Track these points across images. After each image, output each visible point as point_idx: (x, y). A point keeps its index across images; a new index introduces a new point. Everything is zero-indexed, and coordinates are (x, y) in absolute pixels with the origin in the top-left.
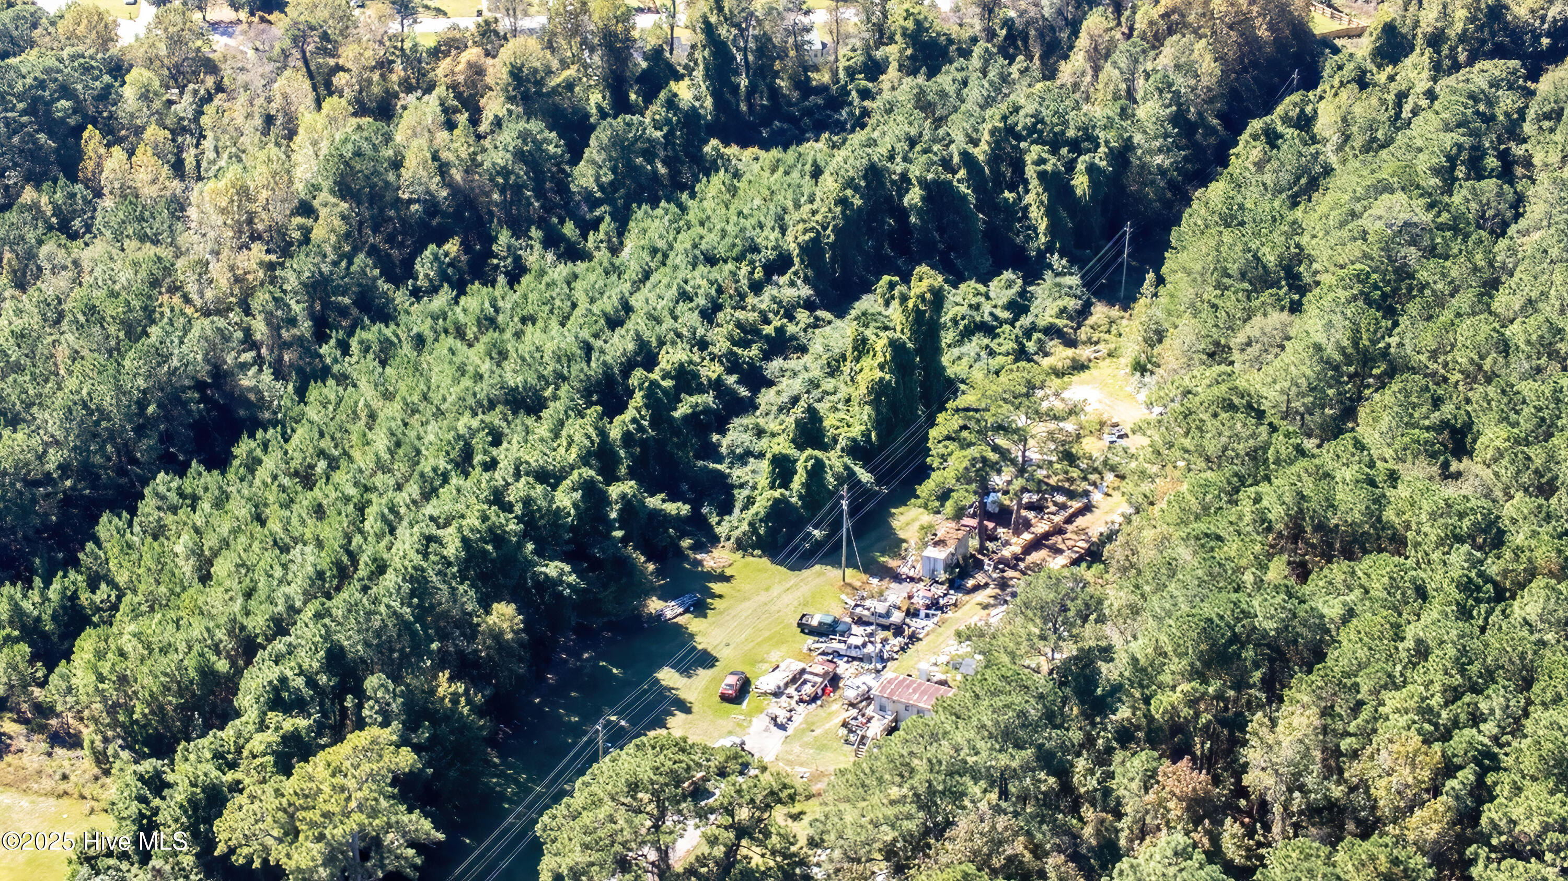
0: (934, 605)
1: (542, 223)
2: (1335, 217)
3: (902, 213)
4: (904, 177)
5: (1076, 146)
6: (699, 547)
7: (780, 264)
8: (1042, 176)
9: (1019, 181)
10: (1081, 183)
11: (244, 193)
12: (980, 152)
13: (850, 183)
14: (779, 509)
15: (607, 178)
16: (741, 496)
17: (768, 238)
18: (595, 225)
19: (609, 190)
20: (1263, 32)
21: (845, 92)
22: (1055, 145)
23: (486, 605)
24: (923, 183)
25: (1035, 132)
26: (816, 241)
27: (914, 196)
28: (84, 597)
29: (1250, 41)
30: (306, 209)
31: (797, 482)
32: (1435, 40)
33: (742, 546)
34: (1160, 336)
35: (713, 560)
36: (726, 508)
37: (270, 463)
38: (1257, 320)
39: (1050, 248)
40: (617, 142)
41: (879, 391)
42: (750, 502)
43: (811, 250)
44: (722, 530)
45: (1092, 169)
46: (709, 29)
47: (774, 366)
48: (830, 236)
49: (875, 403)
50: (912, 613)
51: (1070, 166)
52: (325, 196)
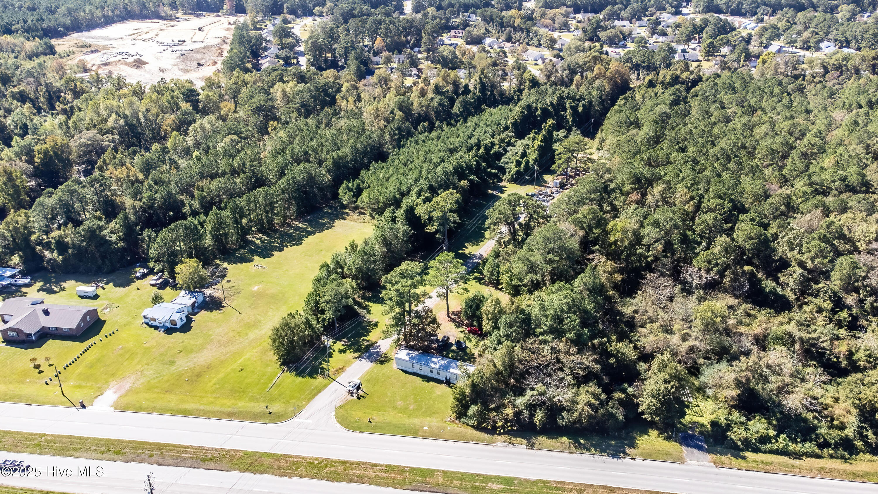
0: (557, 191)
1: (446, 120)
2: (647, 111)
3: (536, 117)
4: (536, 108)
5: (579, 101)
6: (498, 182)
7: (506, 128)
8: (571, 107)
9: (565, 110)
10: (580, 109)
11: (377, 109)
12: (555, 102)
13: (524, 108)
14: (518, 172)
15: (461, 110)
16: (508, 171)
17: (503, 122)
18: (459, 121)
19: (461, 113)
20: (619, 81)
21: (513, 97)
22: (574, 99)
23: (460, 180)
24: (541, 109)
25: (568, 97)
26: (516, 122)
27: (539, 112)
28: (361, 186)
29: (616, 83)
30: (392, 113)
31: (522, 166)
32: (662, 83)
33: (509, 181)
34: (604, 141)
35: (502, 184)
36: (504, 173)
37: (397, 161)
38: (631, 132)
39: (573, 125)
40: (464, 101)
41: (540, 147)
42: (510, 172)
43: (514, 124)
44: (504, 178)
45: (583, 105)
46: (481, 79)
47: (509, 148)
48: (519, 121)
49: (538, 151)
50: (553, 193)
51: (578, 105)
52: (396, 110)
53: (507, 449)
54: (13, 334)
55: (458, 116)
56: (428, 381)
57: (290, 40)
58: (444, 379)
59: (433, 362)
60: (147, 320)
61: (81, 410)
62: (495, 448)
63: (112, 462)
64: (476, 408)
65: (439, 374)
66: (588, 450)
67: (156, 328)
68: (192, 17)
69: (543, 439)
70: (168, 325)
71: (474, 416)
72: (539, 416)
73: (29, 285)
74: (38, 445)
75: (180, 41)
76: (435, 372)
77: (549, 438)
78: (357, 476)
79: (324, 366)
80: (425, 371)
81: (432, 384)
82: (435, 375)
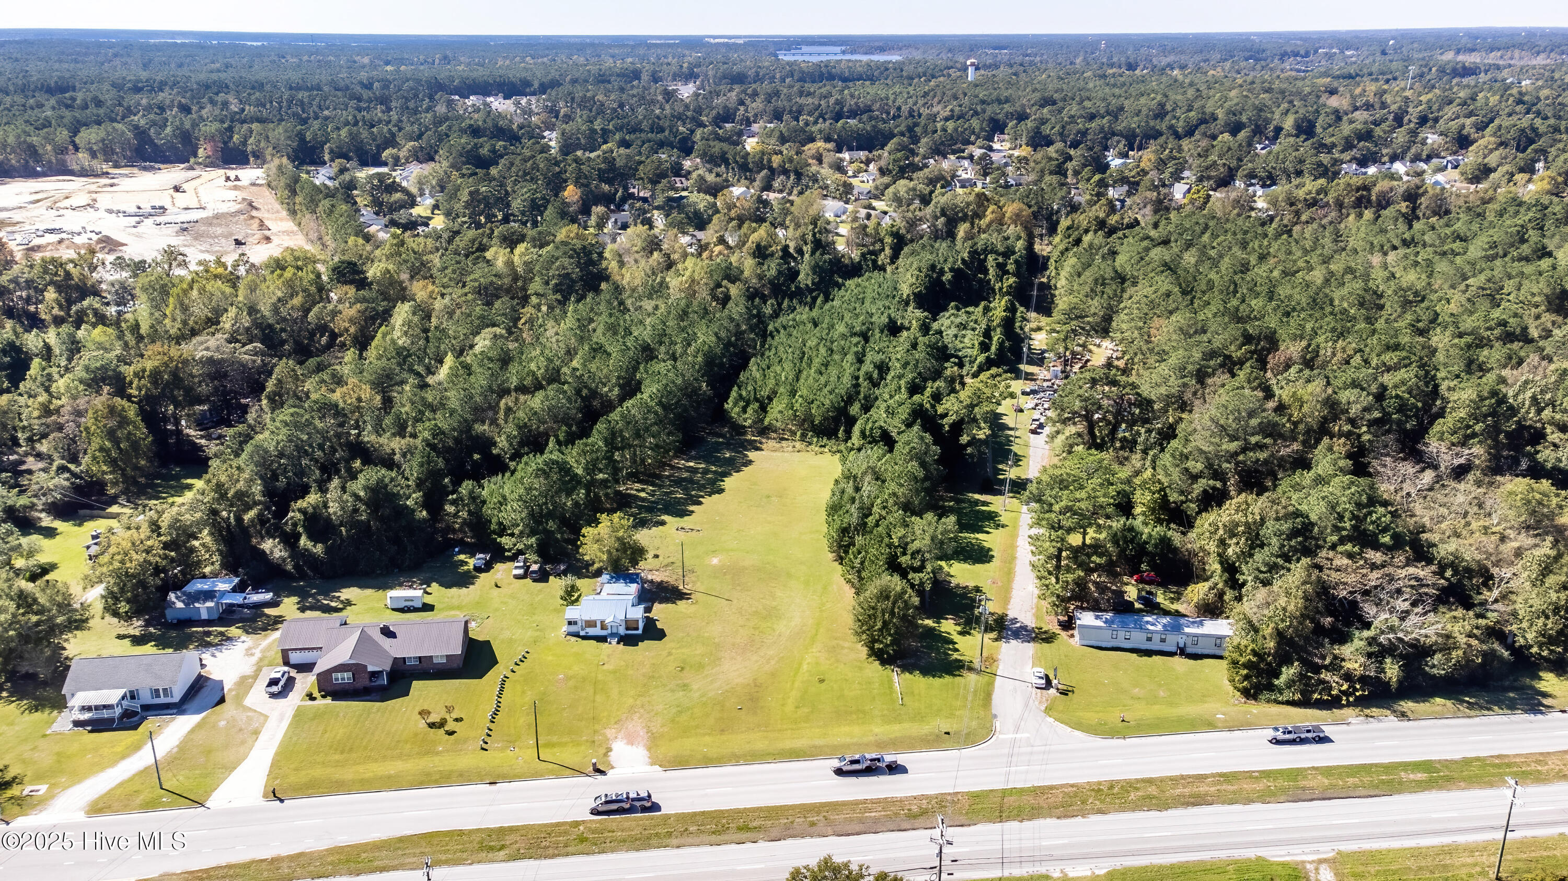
4: (941, 270)
5: (1005, 255)
8: (998, 265)
9: (985, 271)
10: (1011, 268)
12: (967, 259)
15: (817, 280)
16: (966, 360)
22: (996, 253)
24: (952, 270)
25: (986, 251)
26: (921, 291)
27: (948, 276)
30: (719, 285)
40: (817, 265)
41: (1005, 319)
42: (971, 362)
43: (919, 296)
46: (814, 235)
48: (924, 290)
49: (1004, 326)
51: (1006, 262)
53: (1370, 726)
54: (345, 677)
55: (810, 291)
56: (1150, 656)
57: (398, 196)
58: (1173, 649)
59: (1148, 622)
60: (573, 629)
61: (600, 777)
62: (1351, 727)
63: (749, 845)
64: (1292, 671)
65: (1163, 641)
66: (1489, 709)
67: (602, 639)
68: (135, 170)
69: (1407, 705)
70: (622, 631)
71: (1290, 684)
72: (1392, 671)
73: (274, 604)
74: (582, 840)
75: (154, 208)
76: (1156, 638)
77: (1417, 702)
78: (1190, 796)
79: (956, 656)
80: (1138, 639)
81: (1156, 658)
82: (1155, 645)
